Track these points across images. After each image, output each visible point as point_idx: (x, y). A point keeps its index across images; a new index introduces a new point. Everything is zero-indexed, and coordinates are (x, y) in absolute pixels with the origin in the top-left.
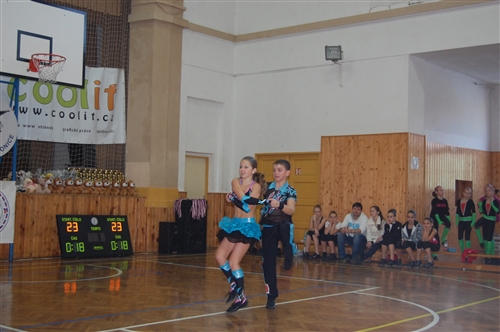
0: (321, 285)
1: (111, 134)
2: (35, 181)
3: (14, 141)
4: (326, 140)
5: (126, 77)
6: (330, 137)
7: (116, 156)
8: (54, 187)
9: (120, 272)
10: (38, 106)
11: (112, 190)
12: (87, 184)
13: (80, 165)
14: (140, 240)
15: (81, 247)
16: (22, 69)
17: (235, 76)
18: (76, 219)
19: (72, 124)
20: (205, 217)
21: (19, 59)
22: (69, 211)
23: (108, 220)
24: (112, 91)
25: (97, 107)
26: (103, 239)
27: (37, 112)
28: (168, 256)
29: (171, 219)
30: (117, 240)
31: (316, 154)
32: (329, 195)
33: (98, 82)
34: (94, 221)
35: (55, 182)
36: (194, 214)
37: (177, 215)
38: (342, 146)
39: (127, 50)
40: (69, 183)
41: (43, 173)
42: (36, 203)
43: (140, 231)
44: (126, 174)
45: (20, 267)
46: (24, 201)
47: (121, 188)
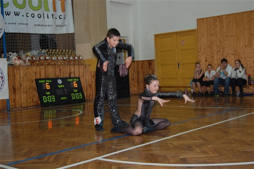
1: (65, 28)
2: (19, 58)
3: (3, 32)
4: (200, 21)
6: (202, 19)
7: (69, 41)
8: (32, 62)
9: (81, 112)
10: (17, 10)
11: (69, 62)
12: (53, 59)
13: (48, 48)
15: (52, 99)
18: (48, 81)
19: (40, 21)
20: (128, 75)
22: (43, 77)
23: (68, 80)
25: (55, 10)
26: (66, 93)
27: (17, 14)
30: (75, 93)
31: (194, 31)
32: (204, 55)
34: (60, 82)
35: (32, 58)
36: (121, 73)
40: (42, 58)
41: (24, 53)
42: (21, 71)
43: (88, 86)
44: (77, 52)
45: (15, 113)
46: (13, 71)
47: (74, 60)
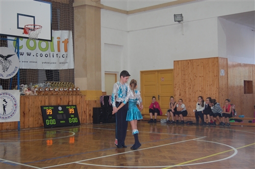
0: (176, 136)
1: (67, 64)
2: (29, 89)
3: (18, 69)
4: (176, 63)
5: (73, 35)
6: (178, 61)
7: (70, 75)
8: (39, 92)
9: (74, 134)
10: (29, 51)
11: (68, 92)
12: (56, 90)
13: (52, 80)
14: (83, 117)
15: (53, 122)
16: (20, 33)
17: (128, 32)
18: (51, 108)
19: (46, 59)
21: (18, 28)
22: (47, 104)
23: (67, 107)
24: (66, 42)
25: (59, 51)
26: (65, 118)
27: (29, 54)
28: (98, 125)
29: (99, 106)
30: (72, 118)
31: (171, 70)
32: (179, 91)
33: (59, 38)
34: (60, 108)
35: (39, 89)
36: (110, 103)
37: (102, 104)
38: (185, 66)
39: (73, 21)
40: (46, 90)
41: (33, 85)
42: (31, 100)
43: (83, 112)
44: (75, 84)
45: (24, 133)
46: (24, 100)
47: (73, 91)
